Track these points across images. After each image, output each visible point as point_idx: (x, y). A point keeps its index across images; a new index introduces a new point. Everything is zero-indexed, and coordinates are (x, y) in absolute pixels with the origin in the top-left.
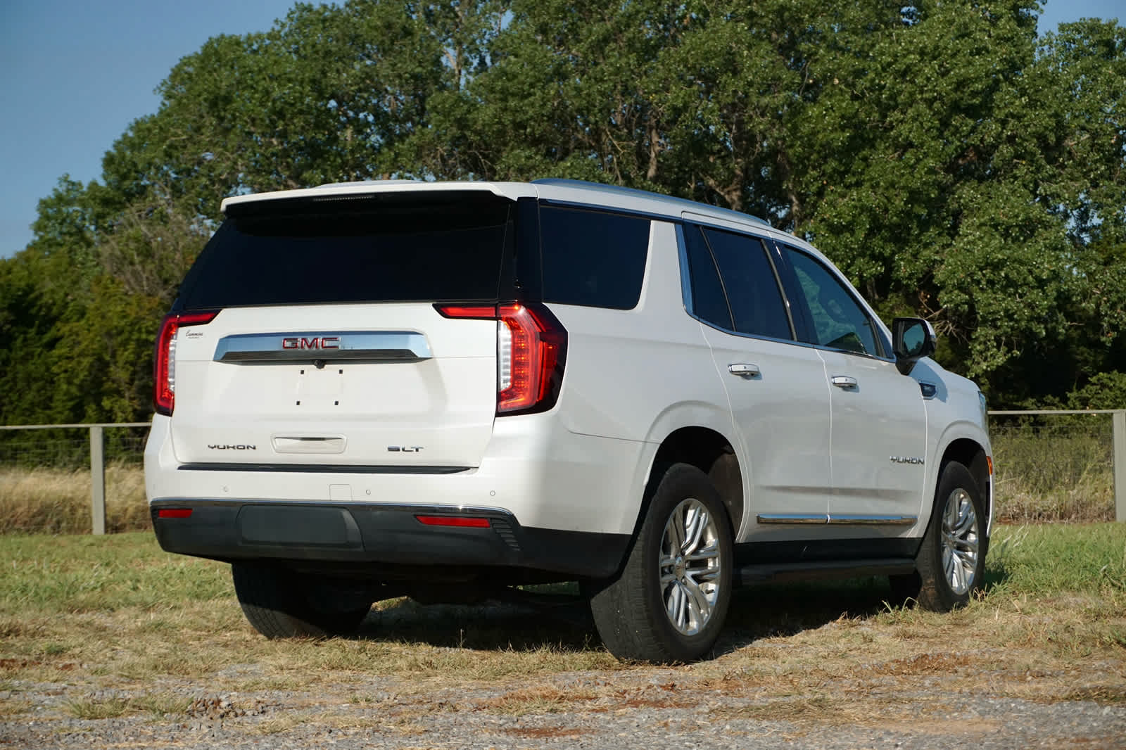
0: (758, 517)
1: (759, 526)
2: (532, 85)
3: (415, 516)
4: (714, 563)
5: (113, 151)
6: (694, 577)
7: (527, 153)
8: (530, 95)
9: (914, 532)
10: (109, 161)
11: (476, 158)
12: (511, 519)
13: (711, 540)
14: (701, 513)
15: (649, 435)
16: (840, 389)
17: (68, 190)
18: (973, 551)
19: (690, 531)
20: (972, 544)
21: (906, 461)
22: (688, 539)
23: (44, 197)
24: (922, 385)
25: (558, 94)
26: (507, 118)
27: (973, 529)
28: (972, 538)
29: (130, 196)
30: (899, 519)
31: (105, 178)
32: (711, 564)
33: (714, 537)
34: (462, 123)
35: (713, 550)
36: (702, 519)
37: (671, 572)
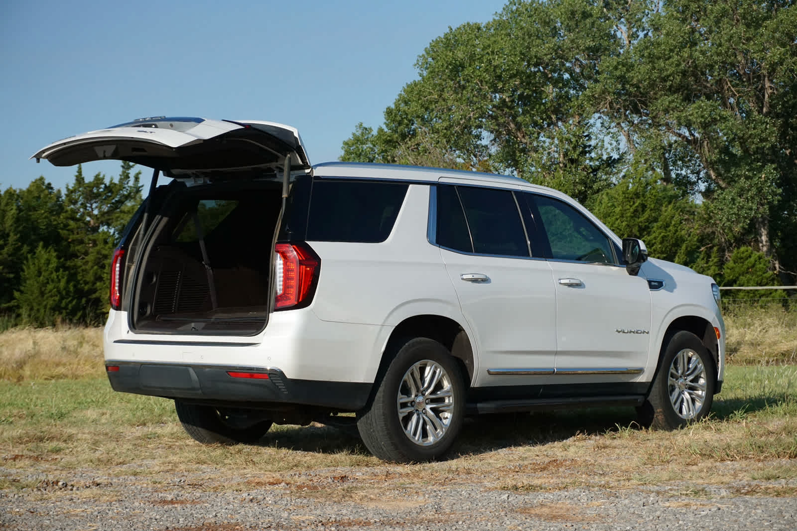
0: (488, 371)
1: (490, 376)
2: (671, 51)
3: (227, 372)
4: (449, 400)
5: (393, 106)
6: (431, 409)
7: (670, 98)
8: (670, 58)
9: (643, 378)
10: (389, 112)
11: (636, 104)
12: (281, 374)
13: (447, 385)
14: (436, 368)
15: (385, 321)
16: (566, 287)
17: (362, 134)
18: (703, 391)
19: (427, 380)
20: (702, 386)
21: (631, 332)
22: (426, 385)
23: (346, 139)
24: (650, 282)
25: (691, 56)
26: (655, 74)
27: (702, 375)
28: (702, 381)
29: (404, 136)
30: (625, 370)
31: (387, 125)
32: (447, 401)
33: (449, 383)
34: (622, 79)
35: (448, 392)
36: (438, 372)
37: (412, 406)
